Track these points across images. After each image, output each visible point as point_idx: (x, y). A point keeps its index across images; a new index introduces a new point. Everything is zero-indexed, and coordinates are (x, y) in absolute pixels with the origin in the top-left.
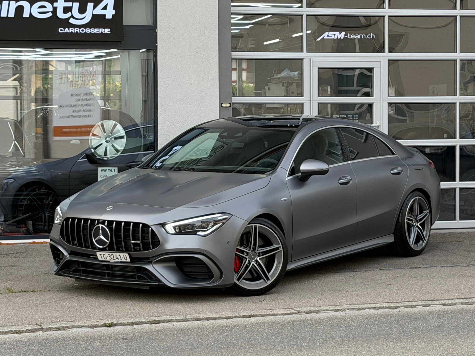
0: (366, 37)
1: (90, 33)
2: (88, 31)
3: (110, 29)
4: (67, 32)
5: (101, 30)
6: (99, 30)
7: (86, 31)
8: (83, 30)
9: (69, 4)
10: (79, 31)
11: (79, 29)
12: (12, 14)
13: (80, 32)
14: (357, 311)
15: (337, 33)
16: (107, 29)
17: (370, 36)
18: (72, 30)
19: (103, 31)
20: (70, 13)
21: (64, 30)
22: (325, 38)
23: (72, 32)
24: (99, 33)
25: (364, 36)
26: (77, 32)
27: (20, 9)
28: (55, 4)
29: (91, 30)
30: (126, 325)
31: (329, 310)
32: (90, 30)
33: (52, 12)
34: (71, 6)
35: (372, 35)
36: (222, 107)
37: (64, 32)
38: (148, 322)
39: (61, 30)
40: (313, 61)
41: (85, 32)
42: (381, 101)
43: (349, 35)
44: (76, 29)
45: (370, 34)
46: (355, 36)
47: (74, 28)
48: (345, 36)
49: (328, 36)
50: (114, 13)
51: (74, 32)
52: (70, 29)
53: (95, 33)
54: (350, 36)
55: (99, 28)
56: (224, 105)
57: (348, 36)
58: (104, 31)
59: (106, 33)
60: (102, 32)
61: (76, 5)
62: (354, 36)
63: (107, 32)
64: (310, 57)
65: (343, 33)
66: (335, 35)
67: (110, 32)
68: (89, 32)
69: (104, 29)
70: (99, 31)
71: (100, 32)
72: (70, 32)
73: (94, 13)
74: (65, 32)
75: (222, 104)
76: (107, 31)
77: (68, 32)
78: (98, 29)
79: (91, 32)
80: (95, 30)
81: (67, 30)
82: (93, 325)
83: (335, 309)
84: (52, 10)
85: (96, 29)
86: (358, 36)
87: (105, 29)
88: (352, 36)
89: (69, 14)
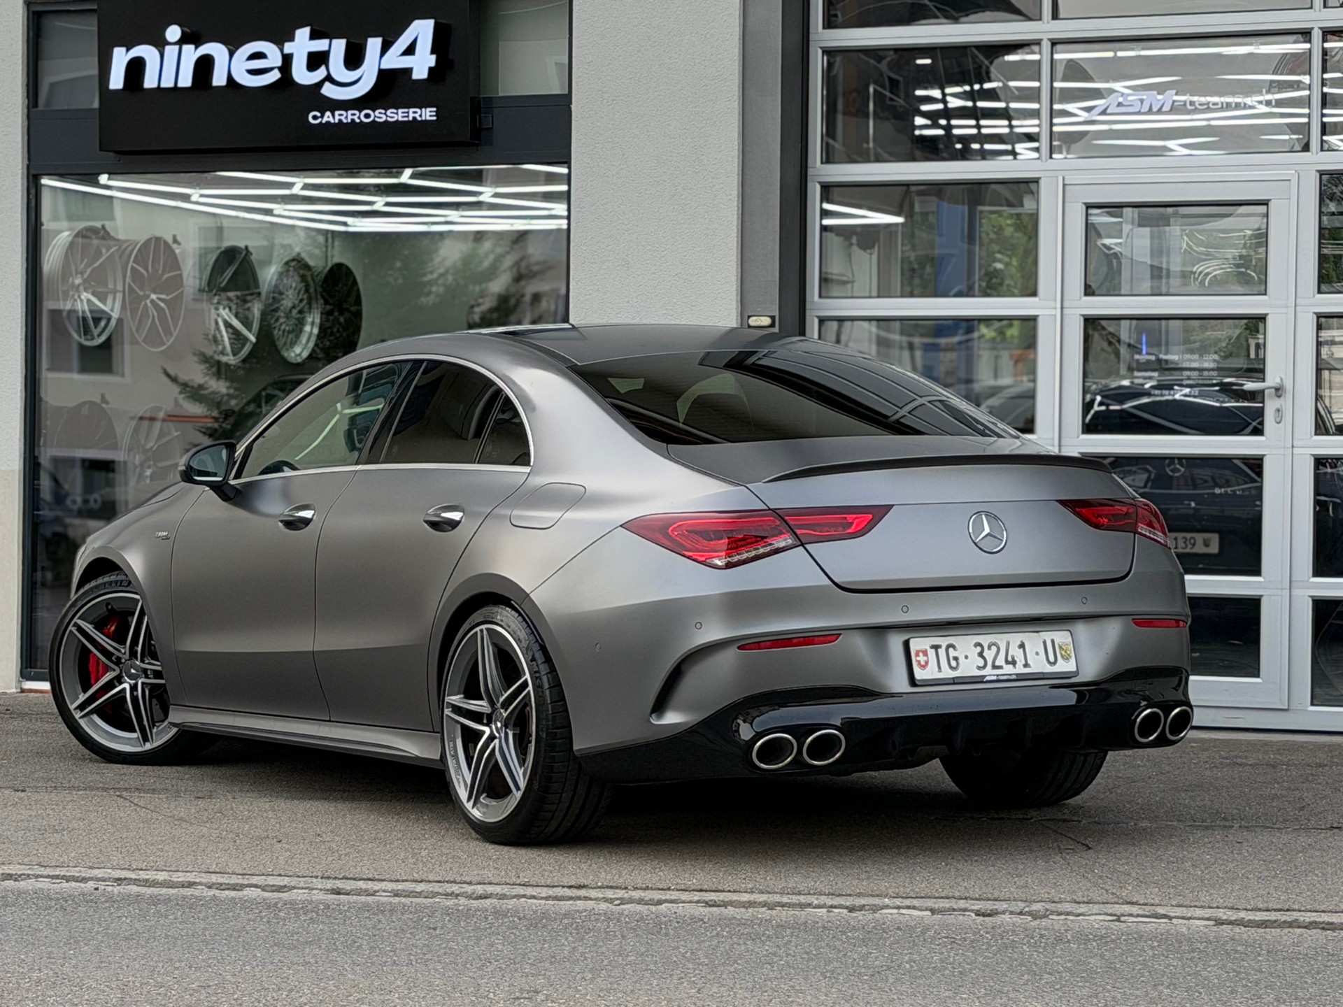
1: (386, 121)
2: (380, 116)
3: (435, 109)
4: (328, 123)
5: (414, 113)
6: (408, 112)
7: (375, 116)
8: (367, 116)
9: (321, 45)
10: (359, 118)
11: (357, 112)
12: (186, 81)
13: (361, 122)
16: (428, 109)
18: (340, 115)
19: (417, 116)
20: (323, 68)
21: (322, 117)
23: (340, 120)
24: (409, 121)
26: (353, 120)
27: (204, 66)
28: (288, 48)
29: (389, 112)
32: (385, 114)
33: (280, 69)
34: (326, 48)
36: (747, 326)
37: (321, 123)
39: (315, 118)
41: (374, 121)
44: (350, 112)
47: (346, 111)
50: (433, 64)
51: (345, 121)
52: (337, 113)
53: (397, 121)
55: (409, 107)
56: (754, 321)
58: (421, 116)
59: (426, 121)
60: (414, 118)
61: (338, 48)
63: (428, 118)
67: (435, 118)
68: (384, 118)
69: (421, 108)
70: (408, 117)
71: (411, 119)
72: (337, 121)
73: (383, 67)
74: (324, 121)
75: (749, 318)
76: (428, 114)
77: (332, 121)
78: (406, 110)
79: (389, 119)
80: (397, 113)
81: (328, 118)
84: (279, 63)
85: (400, 111)
87: (423, 110)
89: (321, 73)
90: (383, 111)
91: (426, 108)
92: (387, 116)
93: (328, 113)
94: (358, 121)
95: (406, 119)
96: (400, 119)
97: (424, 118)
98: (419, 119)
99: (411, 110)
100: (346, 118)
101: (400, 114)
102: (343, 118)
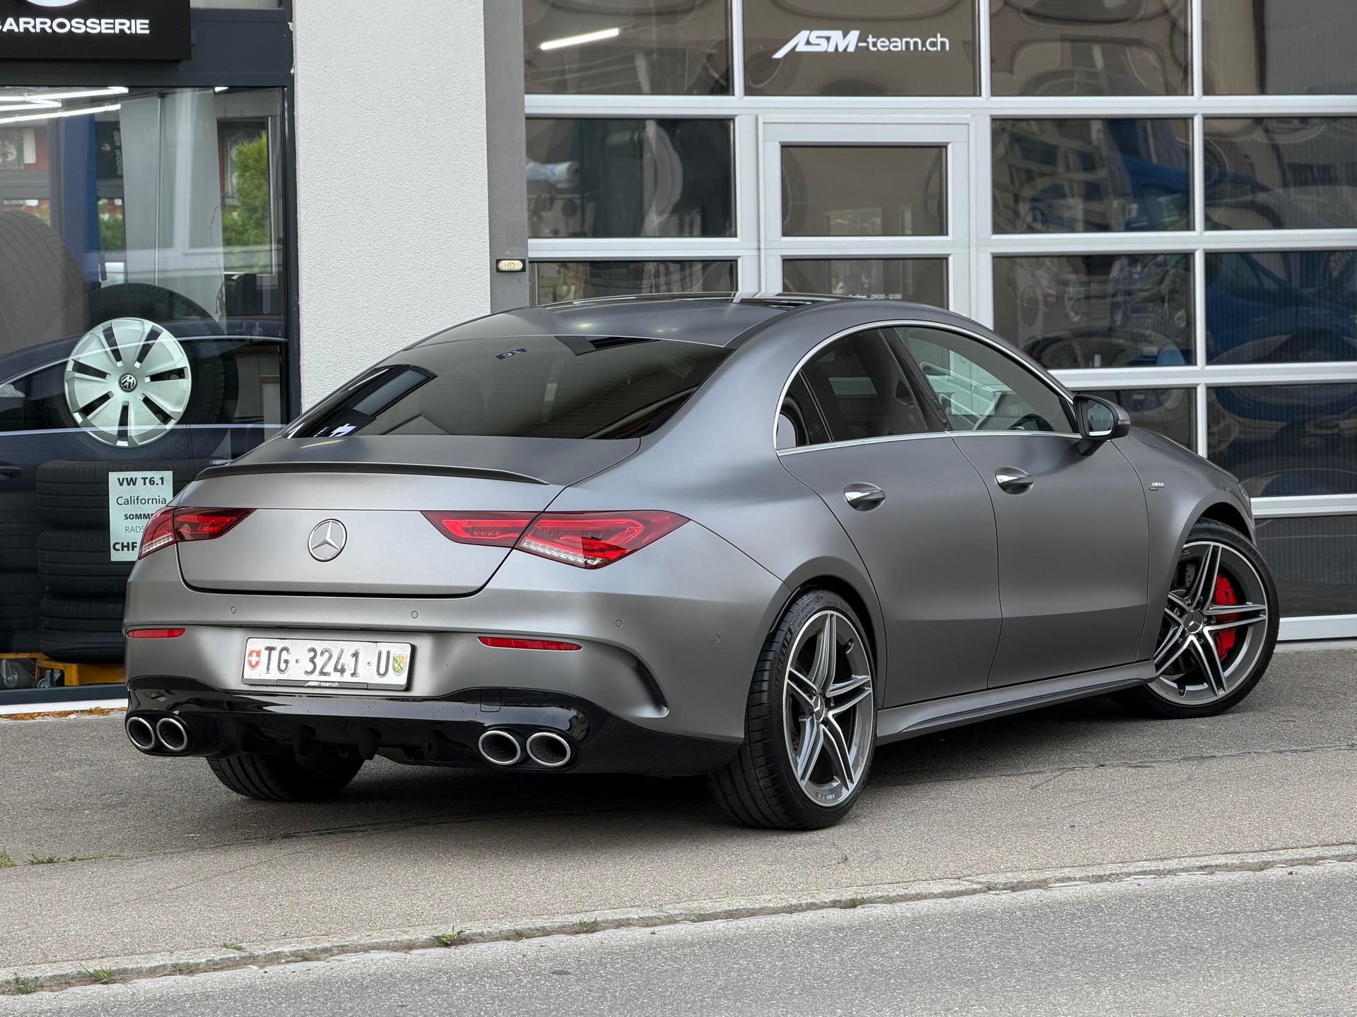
0: (924, 45)
1: (86, 33)
2: (78, 26)
3: (147, 21)
4: (11, 32)
5: (121, 25)
6: (114, 24)
7: (71, 26)
8: (62, 25)
10: (51, 27)
11: (48, 21)
13: (53, 31)
14: (1155, 878)
15: (836, 35)
16: (139, 21)
17: (933, 44)
18: (26, 23)
19: (125, 28)
21: (3, 24)
22: (797, 50)
23: (27, 30)
24: (115, 34)
25: (916, 43)
26: (43, 30)
29: (89, 22)
30: (496, 939)
31: (1075, 879)
32: (85, 24)
35: (940, 39)
36: (498, 270)
38: (560, 927)
40: (764, 123)
41: (70, 32)
42: (973, 250)
43: (871, 39)
44: (39, 20)
45: (935, 37)
46: (890, 43)
47: (34, 18)
48: (860, 44)
49: (808, 43)
51: (33, 30)
52: (22, 20)
53: (100, 33)
54: (875, 44)
55: (114, 18)
56: (504, 265)
57: (868, 43)
58: (130, 28)
59: (136, 34)
60: (122, 31)
62: (887, 43)
63: (139, 31)
64: (755, 112)
65: (854, 35)
66: (828, 39)
67: (148, 32)
68: (83, 29)
69: (130, 19)
70: (114, 28)
71: (117, 31)
72: (23, 30)
74: (5, 29)
75: (498, 261)
76: (139, 26)
77: (16, 30)
78: (112, 21)
79: (89, 30)
81: (10, 24)
82: (401, 942)
83: (1093, 876)
85: (103, 21)
86: (899, 44)
87: (133, 21)
88: (879, 44)
90: (82, 21)
91: (136, 18)
92: (87, 27)
93: (10, 20)
94: (49, 31)
95: (112, 31)
96: (104, 31)
97: (133, 32)
98: (128, 32)
99: (118, 21)
100: (34, 27)
101: (104, 26)
102: (30, 27)
